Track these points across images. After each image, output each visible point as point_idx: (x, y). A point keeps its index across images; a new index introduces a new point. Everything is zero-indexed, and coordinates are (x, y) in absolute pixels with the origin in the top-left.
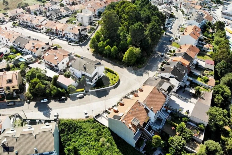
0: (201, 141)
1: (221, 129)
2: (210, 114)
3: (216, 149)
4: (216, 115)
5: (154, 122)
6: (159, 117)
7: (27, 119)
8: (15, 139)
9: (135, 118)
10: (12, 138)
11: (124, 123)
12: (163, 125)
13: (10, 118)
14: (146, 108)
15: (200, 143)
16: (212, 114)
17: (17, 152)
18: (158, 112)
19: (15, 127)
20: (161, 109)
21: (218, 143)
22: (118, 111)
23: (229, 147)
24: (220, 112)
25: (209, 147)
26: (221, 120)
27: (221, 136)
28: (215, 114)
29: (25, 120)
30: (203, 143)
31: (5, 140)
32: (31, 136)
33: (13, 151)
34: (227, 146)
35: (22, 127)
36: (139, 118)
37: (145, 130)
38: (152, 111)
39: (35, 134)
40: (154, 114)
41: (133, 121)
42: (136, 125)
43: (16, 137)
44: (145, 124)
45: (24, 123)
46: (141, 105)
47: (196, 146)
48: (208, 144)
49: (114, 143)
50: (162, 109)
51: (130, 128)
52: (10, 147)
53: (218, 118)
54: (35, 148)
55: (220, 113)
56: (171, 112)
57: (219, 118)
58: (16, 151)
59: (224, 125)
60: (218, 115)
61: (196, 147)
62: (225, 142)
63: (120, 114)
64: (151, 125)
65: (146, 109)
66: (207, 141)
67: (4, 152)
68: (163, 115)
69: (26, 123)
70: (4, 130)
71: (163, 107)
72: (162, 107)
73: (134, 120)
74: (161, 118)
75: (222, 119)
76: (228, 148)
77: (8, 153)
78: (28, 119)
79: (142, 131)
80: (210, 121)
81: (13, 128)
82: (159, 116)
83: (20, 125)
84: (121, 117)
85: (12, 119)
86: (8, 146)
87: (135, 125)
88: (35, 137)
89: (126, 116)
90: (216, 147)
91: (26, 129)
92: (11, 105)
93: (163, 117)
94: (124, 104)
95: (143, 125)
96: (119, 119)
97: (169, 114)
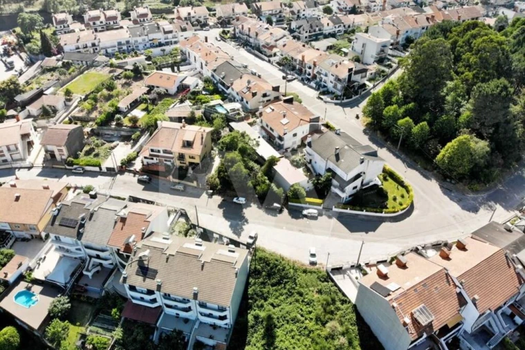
5: (469, 331)
6: (487, 325)
7: (198, 226)
8: (165, 257)
9: (424, 307)
10: (159, 253)
11: (393, 307)
12: (491, 347)
13: (169, 215)
14: (460, 293)
17: (160, 284)
18: (489, 311)
19: (171, 233)
20: (500, 308)
22: (388, 275)
29: (194, 227)
31: (147, 253)
32: (195, 260)
33: (154, 279)
35: (184, 237)
36: (435, 311)
37: (441, 344)
38: (475, 304)
39: (203, 260)
40: (478, 314)
41: (418, 313)
42: (423, 324)
43: (168, 253)
44: (445, 330)
45: (191, 231)
46: (451, 282)
49: (356, 343)
50: (503, 309)
51: (405, 324)
52: (151, 269)
54: (196, 288)
56: (522, 324)
58: (159, 280)
63: (390, 285)
64: (461, 338)
65: (460, 295)
67: (137, 274)
68: (499, 323)
69: (195, 232)
70: (152, 233)
71: (506, 306)
72: (502, 303)
73: (421, 311)
74: (490, 328)
77: (144, 280)
78: (200, 225)
79: (432, 343)
81: (168, 234)
82: (489, 322)
83: (183, 233)
84: (391, 293)
85: (172, 216)
86: (148, 265)
87: (419, 323)
88: (203, 266)
89: (404, 294)
91: (192, 244)
92: (178, 190)
93: (496, 329)
94: (407, 265)
95: (440, 329)
96: (386, 295)
97: (516, 327)
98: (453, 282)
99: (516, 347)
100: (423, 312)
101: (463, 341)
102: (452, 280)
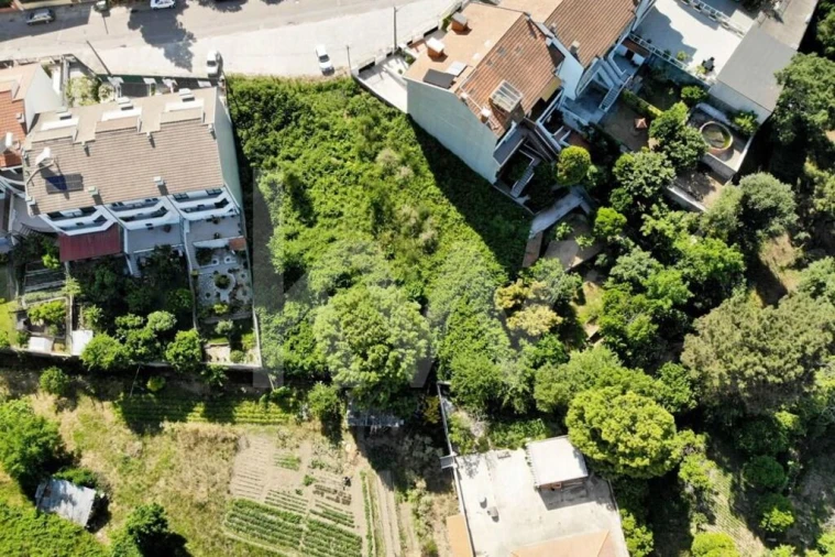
0: (730, 174)
1: (810, 140)
2: (788, 83)
3: (776, 207)
4: (806, 88)
5: (573, 96)
6: (597, 80)
7: (110, 75)
8: (81, 148)
9: (505, 84)
10: (68, 146)
11: (463, 100)
12: (606, 109)
13: (49, 74)
14: (552, 44)
15: (723, 181)
16: (794, 82)
17: (96, 193)
18: (596, 60)
19: (71, 104)
20: (612, 48)
21: (789, 187)
22: (445, 52)
23: (824, 206)
24: (825, 77)
25: (753, 197)
26: (820, 107)
27: (805, 161)
28: (806, 84)
29: (102, 79)
30: (736, 182)
31: (46, 153)
32: (134, 137)
33: (82, 190)
34: (815, 200)
35: (96, 103)
36: (522, 85)
37: (538, 128)
38: (575, 56)
39: (147, 130)
40: (581, 69)
41: (498, 96)
42: (509, 110)
43: (82, 139)
44: (540, 106)
45: (101, 89)
46: (537, 32)
47: (707, 189)
48: (754, 185)
49: (424, 168)
50: (615, 49)
51: (484, 119)
52: (69, 176)
53: (815, 97)
54: (158, 178)
55: (825, 82)
56: (644, 64)
57: (816, 101)
58: (92, 188)
59: (829, 125)
60: (818, 87)
61: (707, 193)
62: (813, 184)
63: (451, 67)
64: (563, 110)
65: (552, 49)
66: (753, 175)
67: (50, 193)
68: (612, 72)
69: (110, 87)
70: (37, 117)
71: (619, 44)
72: (613, 42)
73: (503, 92)
74: (600, 83)
75: (827, 104)
76: (819, 207)
77: (68, 198)
78: (113, 72)
79: (524, 132)
80: (782, 107)
81: (64, 108)
82: (598, 74)
83: (90, 95)
84: (455, 79)
85: (56, 74)
86: (59, 171)
87: (503, 110)
88: (152, 141)
89: (475, 75)
90: (779, 200)
91: (114, 110)
92: (43, 22)
93: (609, 83)
94: (470, 26)
95: (533, 109)
96: (448, 84)
97: (635, 70)
98: (540, 31)
99: (640, 99)
100: (505, 92)
101: (567, 114)
102: (538, 29)
